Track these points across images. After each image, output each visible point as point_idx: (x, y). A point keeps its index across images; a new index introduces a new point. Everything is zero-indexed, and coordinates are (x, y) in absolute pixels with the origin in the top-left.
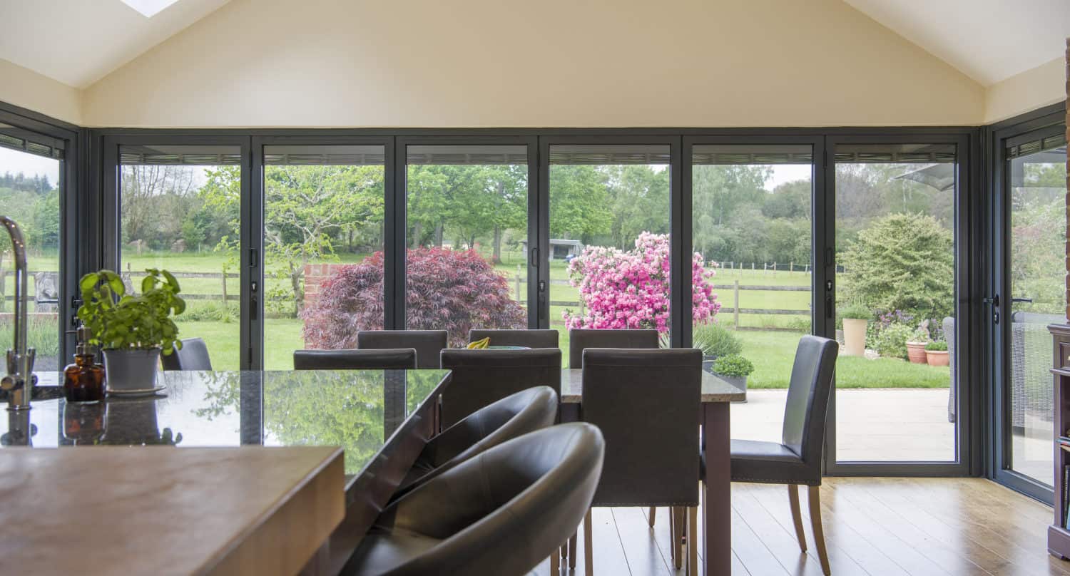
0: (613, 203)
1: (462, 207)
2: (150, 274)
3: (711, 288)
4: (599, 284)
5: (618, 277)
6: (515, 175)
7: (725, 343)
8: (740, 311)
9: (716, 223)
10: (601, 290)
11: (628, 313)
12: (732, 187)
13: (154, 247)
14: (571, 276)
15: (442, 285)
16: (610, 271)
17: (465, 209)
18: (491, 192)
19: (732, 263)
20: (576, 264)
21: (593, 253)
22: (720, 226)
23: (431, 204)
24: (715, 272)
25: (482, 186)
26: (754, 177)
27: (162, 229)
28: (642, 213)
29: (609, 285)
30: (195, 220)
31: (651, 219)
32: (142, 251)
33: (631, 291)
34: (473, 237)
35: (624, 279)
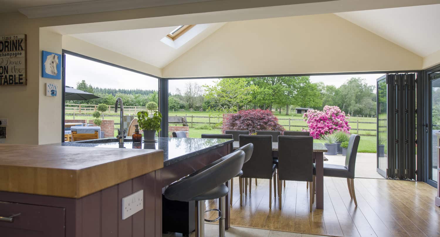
0: (323, 97)
1: (277, 99)
2: (155, 112)
3: (347, 122)
4: (312, 120)
5: (318, 119)
6: (293, 89)
7: (345, 138)
8: (359, 130)
9: (356, 103)
10: (313, 122)
11: (321, 129)
12: (361, 92)
13: (195, 110)
14: (304, 118)
15: (258, 119)
16: (315, 117)
17: (278, 99)
18: (286, 95)
19: (361, 116)
20: (306, 115)
21: (310, 111)
22: (358, 104)
23: (268, 98)
24: (349, 117)
25: (283, 93)
26: (369, 89)
27: (197, 105)
28: (332, 100)
29: (315, 121)
30: (205, 103)
31: (335, 102)
32: (192, 111)
33: (322, 123)
34: (281, 108)
35: (319, 119)
